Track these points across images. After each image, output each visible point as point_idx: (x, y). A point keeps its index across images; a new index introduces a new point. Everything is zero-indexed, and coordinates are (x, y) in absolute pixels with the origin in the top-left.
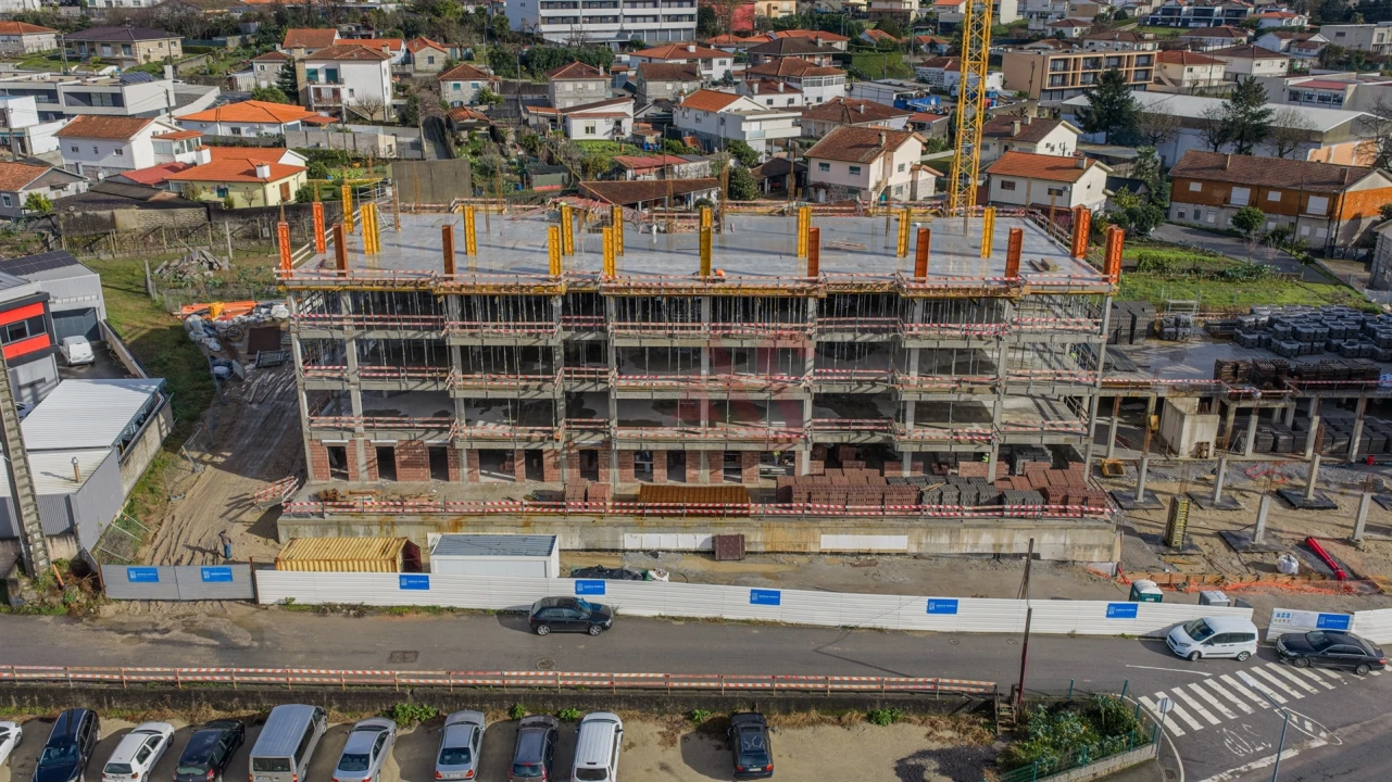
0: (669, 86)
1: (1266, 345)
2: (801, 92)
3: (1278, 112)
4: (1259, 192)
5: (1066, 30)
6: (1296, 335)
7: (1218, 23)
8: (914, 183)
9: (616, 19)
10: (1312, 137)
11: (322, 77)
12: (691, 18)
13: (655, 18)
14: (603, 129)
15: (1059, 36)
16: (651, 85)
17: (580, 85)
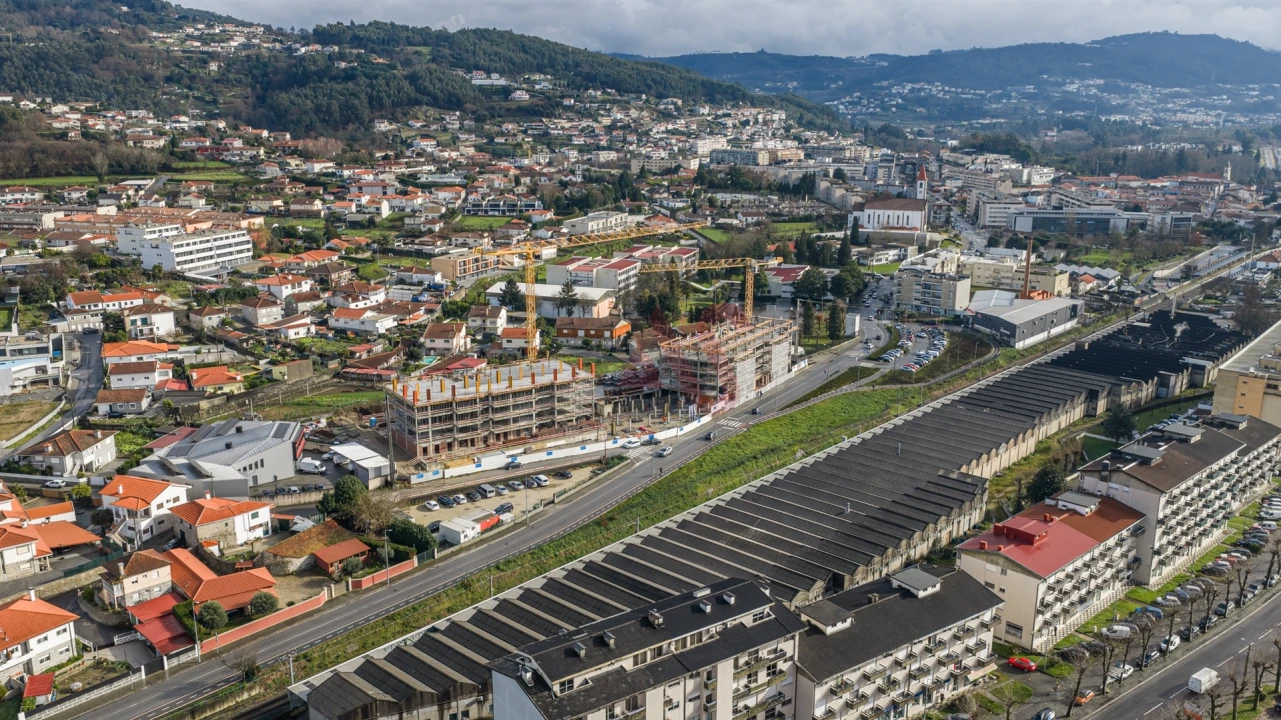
0: (308, 304)
2: (367, 299)
3: (579, 292)
4: (587, 331)
5: (432, 227)
6: (620, 380)
7: (504, 212)
9: (212, 257)
10: (593, 303)
11: (140, 323)
12: (248, 250)
13: (231, 253)
14: (302, 332)
16: (300, 305)
17: (264, 310)
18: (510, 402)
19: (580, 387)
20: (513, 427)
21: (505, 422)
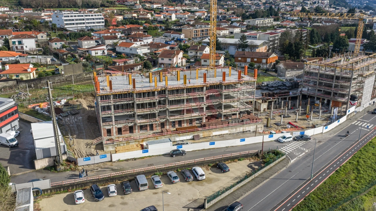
0: (111, 41)
1: (267, 89)
2: (143, 41)
3: (249, 41)
4: (252, 59)
5: (189, 22)
6: (272, 87)
7: (221, 20)
8: (182, 62)
9: (84, 23)
10: (256, 47)
11: (17, 43)
12: (103, 22)
13: (94, 23)
14: (100, 53)
15: (188, 24)
16: (106, 41)
17: (89, 42)
18: (185, 96)
19: (244, 88)
20: (187, 117)
21: (180, 112)
